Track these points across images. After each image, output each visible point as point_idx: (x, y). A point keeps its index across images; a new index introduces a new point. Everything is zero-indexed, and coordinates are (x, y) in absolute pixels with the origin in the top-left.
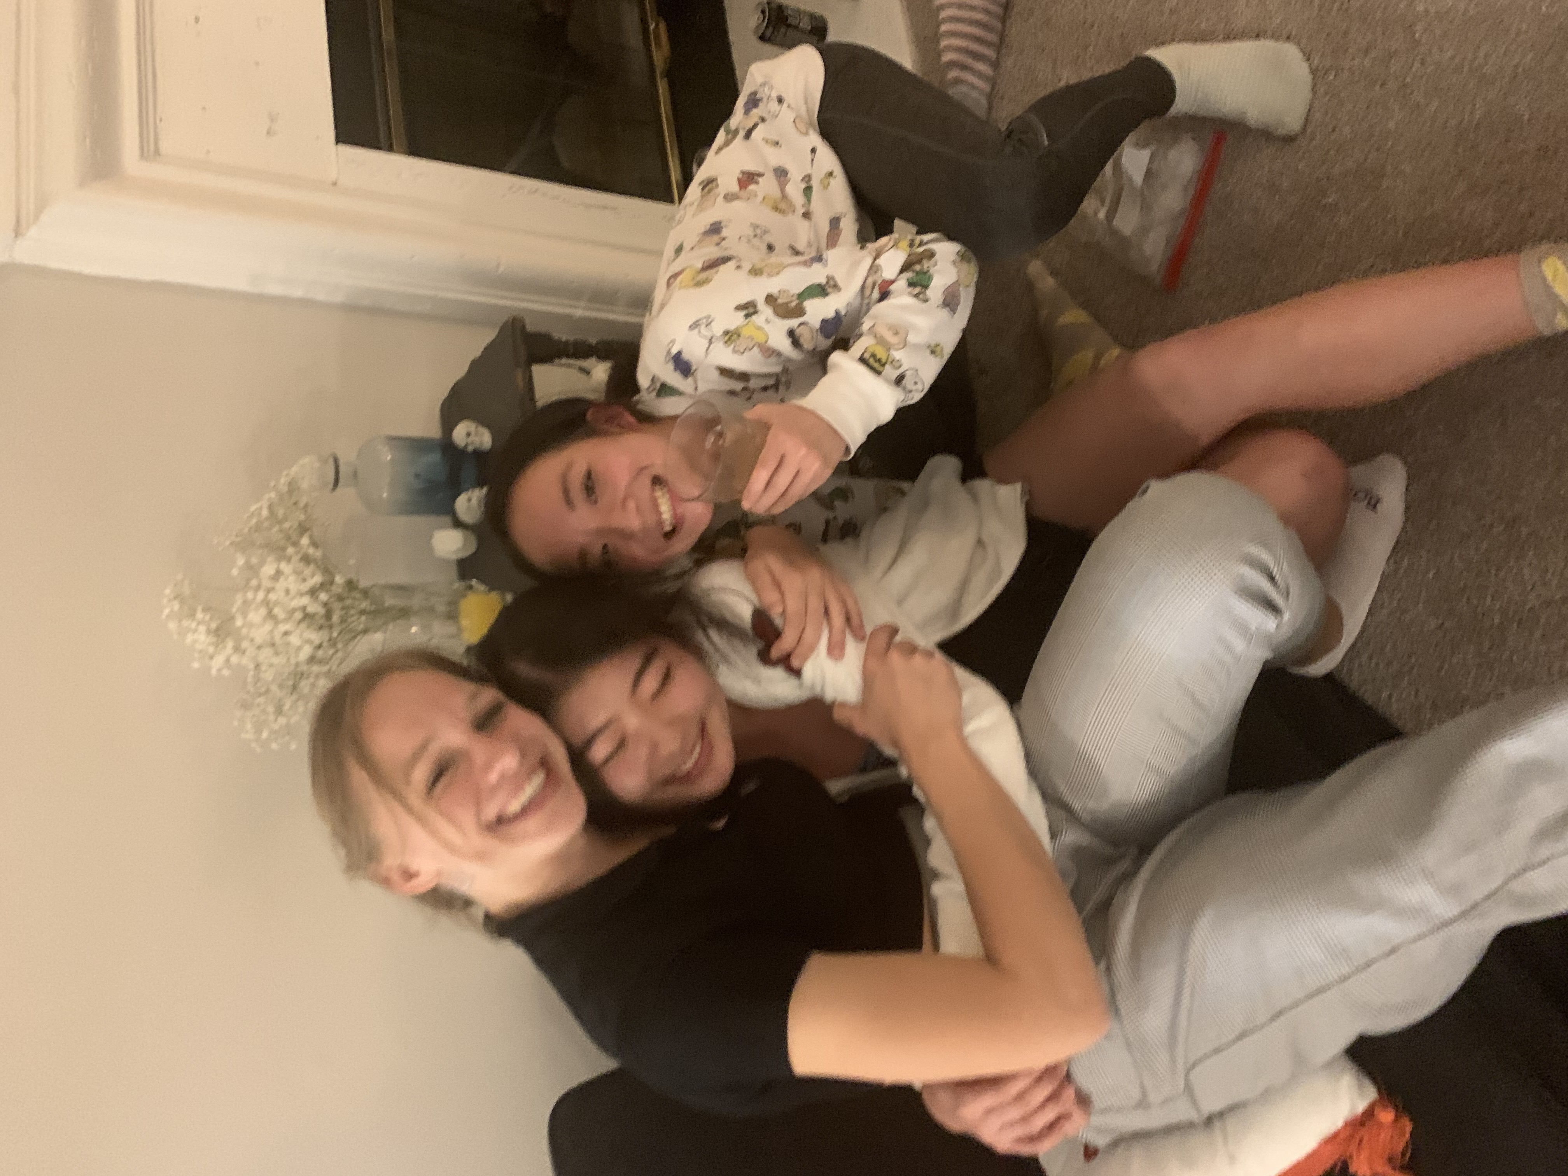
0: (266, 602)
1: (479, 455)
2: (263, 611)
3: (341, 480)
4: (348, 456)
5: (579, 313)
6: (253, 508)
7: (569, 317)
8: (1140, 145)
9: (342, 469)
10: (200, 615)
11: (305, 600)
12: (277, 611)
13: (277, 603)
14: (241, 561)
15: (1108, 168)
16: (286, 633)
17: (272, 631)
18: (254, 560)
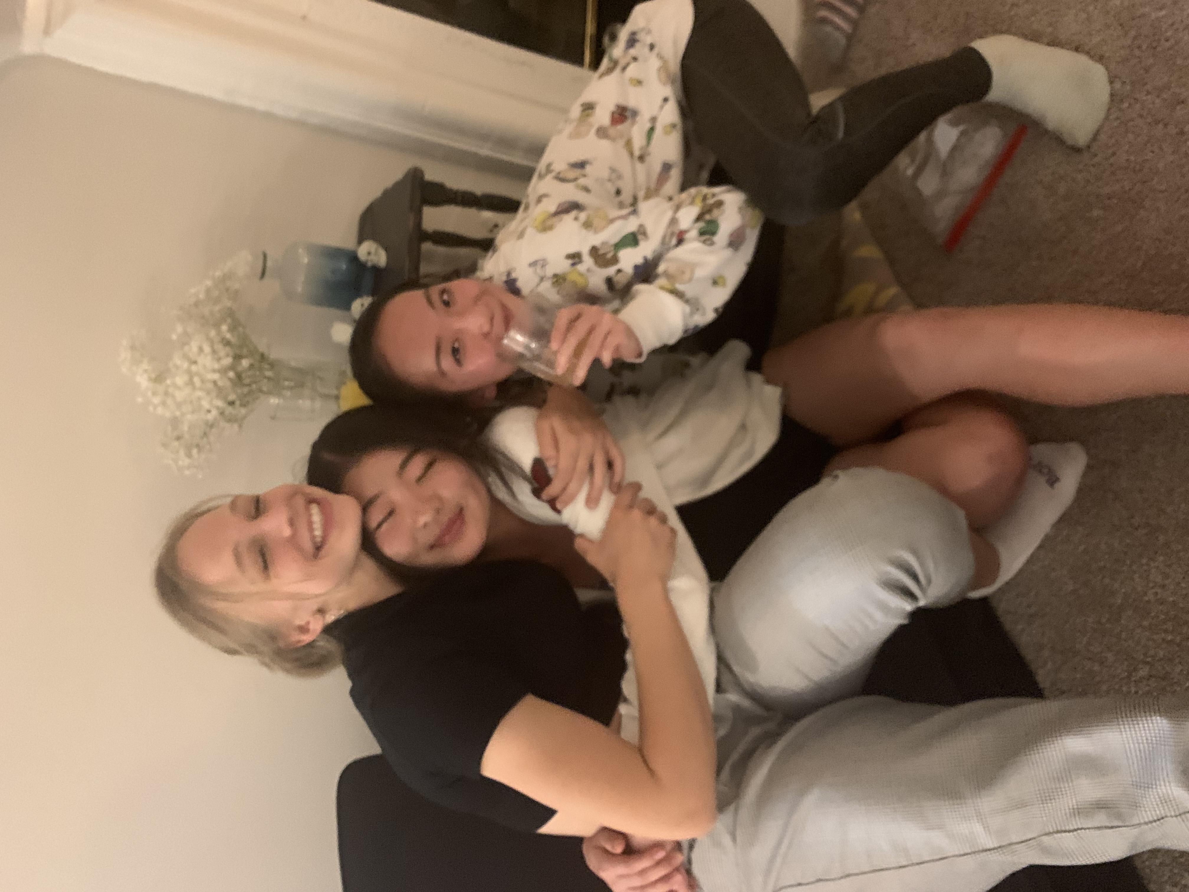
1: (375, 269)
3: (267, 273)
4: (274, 255)
8: (954, 123)
10: (144, 365)
11: (216, 376)
13: (198, 374)
14: (179, 329)
15: (922, 137)
17: (189, 395)
18: (190, 330)
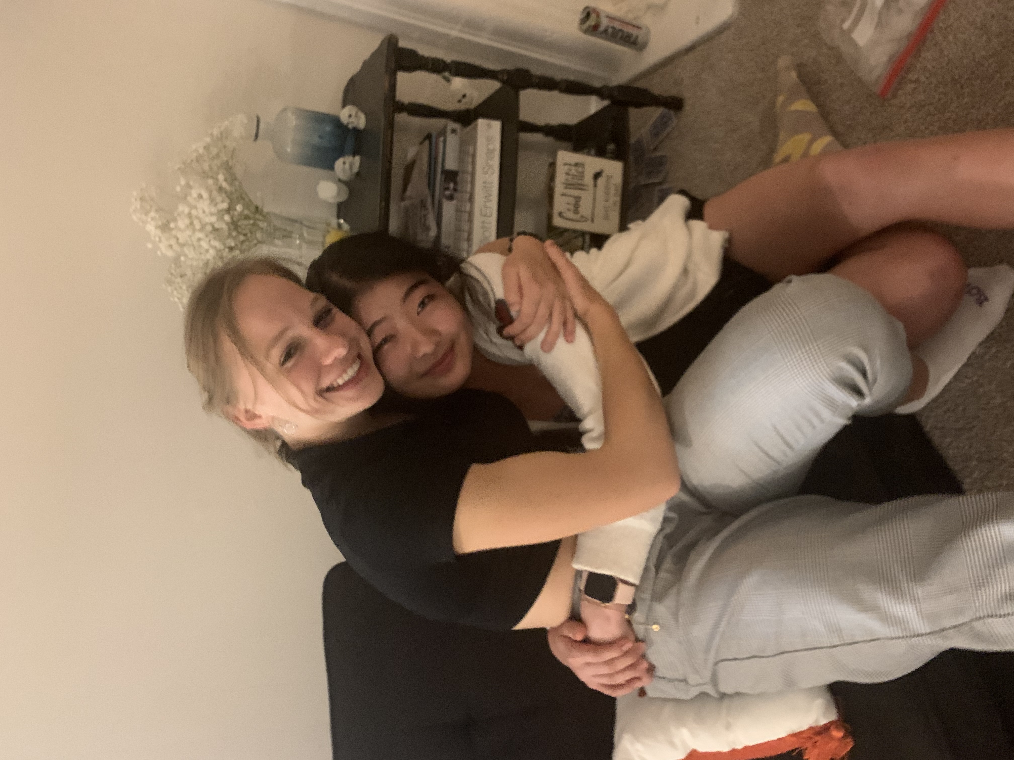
0: (190, 215)
2: (187, 221)
4: (267, 118)
5: (454, 33)
6: (194, 147)
7: (446, 36)
9: (262, 126)
10: (153, 214)
11: (213, 219)
12: (196, 222)
13: (196, 217)
14: (183, 182)
16: (199, 240)
17: (190, 236)
